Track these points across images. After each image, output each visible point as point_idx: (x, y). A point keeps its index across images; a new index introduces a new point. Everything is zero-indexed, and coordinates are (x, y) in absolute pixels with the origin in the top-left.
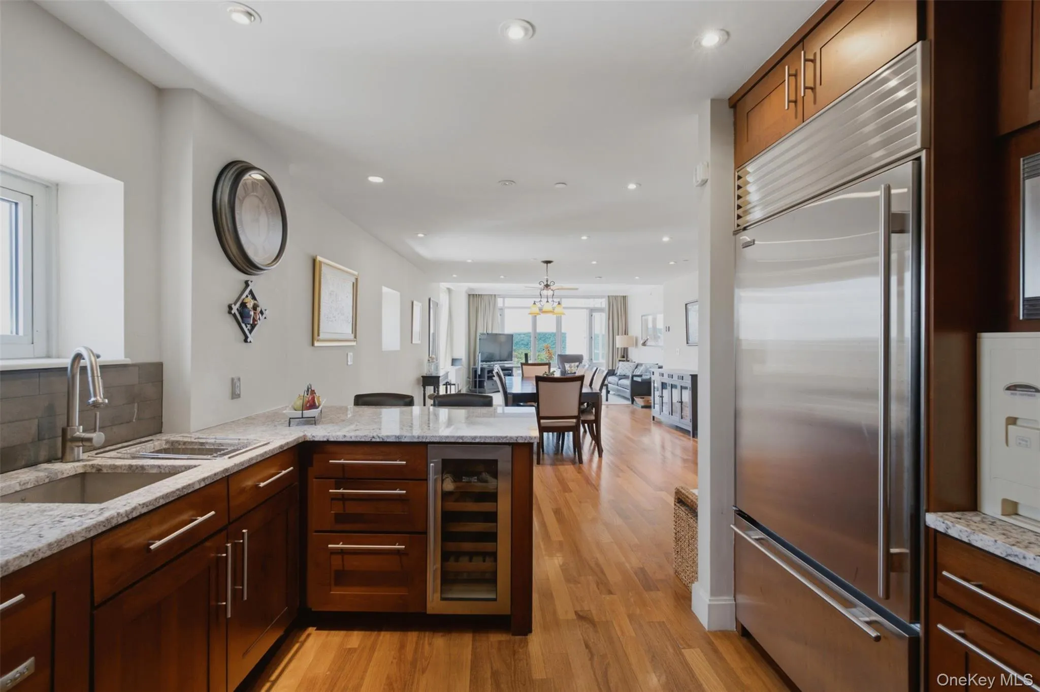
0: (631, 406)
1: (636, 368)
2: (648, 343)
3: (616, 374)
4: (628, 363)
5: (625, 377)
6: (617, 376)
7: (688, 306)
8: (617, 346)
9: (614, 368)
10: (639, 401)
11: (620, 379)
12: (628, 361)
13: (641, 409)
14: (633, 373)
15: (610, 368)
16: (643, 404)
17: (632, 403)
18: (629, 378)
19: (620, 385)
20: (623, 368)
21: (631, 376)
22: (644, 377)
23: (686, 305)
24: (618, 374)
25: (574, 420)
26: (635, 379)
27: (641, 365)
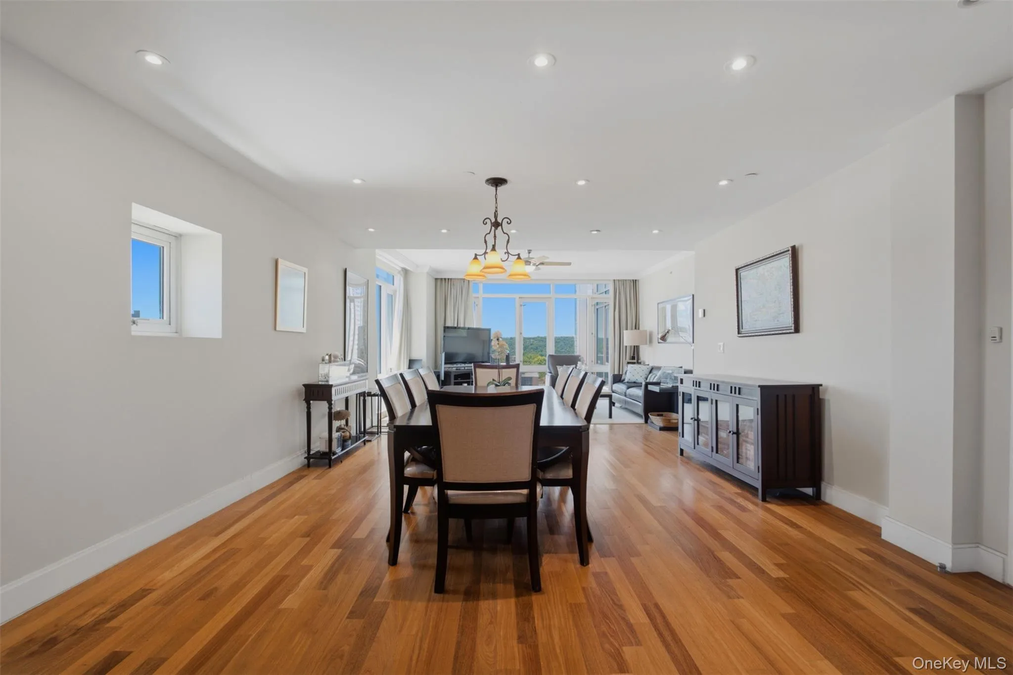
0: (645, 425)
1: (650, 372)
2: (670, 338)
3: (624, 380)
4: (640, 366)
5: (634, 384)
6: (624, 383)
7: (740, 272)
8: (625, 344)
9: (621, 373)
10: (657, 421)
11: (628, 388)
12: (640, 363)
13: (658, 432)
14: (647, 379)
15: (616, 373)
16: (661, 425)
17: (646, 422)
18: (641, 386)
19: (630, 395)
20: (632, 373)
21: (644, 383)
22: (663, 386)
23: (737, 270)
24: (626, 381)
25: (525, 491)
26: (650, 388)
27: (659, 368)
